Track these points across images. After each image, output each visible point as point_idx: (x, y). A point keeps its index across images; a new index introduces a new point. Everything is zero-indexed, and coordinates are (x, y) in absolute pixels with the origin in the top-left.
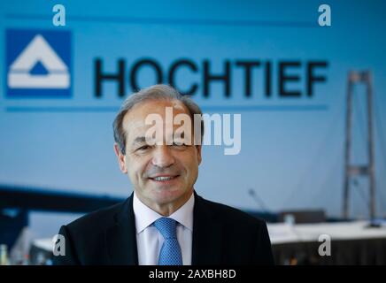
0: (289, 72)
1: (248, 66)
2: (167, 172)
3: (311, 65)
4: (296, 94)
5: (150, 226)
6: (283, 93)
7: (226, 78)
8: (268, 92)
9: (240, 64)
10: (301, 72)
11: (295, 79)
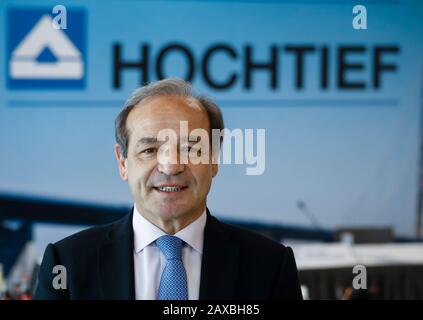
0: (351, 58)
1: (300, 51)
2: (174, 181)
3: (379, 51)
4: (360, 86)
5: (151, 244)
6: (343, 84)
7: (272, 67)
8: (324, 84)
9: (289, 49)
10: (366, 59)
11: (359, 67)
